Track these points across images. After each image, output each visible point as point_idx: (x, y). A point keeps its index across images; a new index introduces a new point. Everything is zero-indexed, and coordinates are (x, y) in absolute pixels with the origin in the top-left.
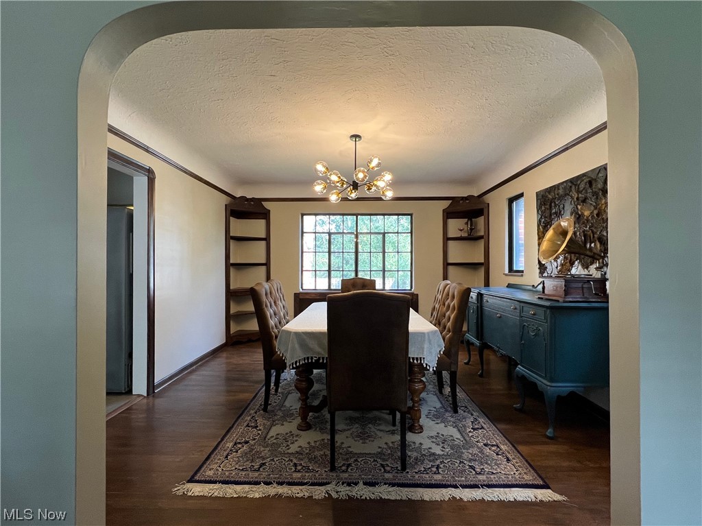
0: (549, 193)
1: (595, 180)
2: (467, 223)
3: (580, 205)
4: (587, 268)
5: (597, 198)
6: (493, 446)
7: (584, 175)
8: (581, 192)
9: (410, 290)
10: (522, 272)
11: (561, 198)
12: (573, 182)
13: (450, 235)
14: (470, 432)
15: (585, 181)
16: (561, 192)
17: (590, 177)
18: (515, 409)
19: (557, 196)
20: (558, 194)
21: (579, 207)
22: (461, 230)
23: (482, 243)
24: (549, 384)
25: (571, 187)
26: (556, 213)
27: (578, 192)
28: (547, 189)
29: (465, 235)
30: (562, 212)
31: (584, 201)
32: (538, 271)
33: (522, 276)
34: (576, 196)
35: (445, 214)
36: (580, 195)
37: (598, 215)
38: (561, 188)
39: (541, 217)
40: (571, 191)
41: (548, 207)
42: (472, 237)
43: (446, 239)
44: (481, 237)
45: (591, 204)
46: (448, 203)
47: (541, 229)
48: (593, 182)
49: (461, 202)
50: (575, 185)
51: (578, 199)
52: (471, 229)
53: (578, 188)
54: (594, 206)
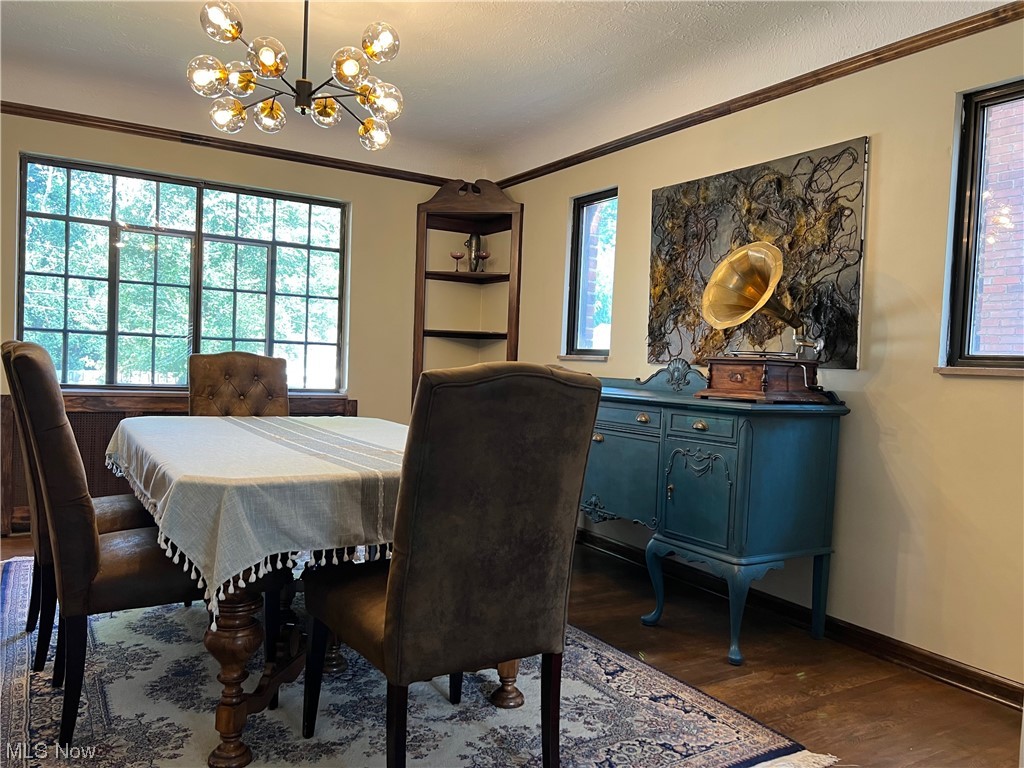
0: (685, 194)
1: (789, 178)
2: (469, 243)
3: (754, 223)
4: (761, 344)
5: (792, 212)
6: (666, 697)
7: (765, 166)
8: (756, 199)
9: (337, 391)
10: (605, 353)
11: (714, 207)
12: (742, 178)
13: (433, 266)
14: (608, 681)
15: (767, 179)
16: (712, 194)
17: (777, 173)
18: (645, 623)
19: (702, 202)
20: (705, 199)
21: (752, 228)
22: (457, 258)
23: (503, 291)
24: (735, 560)
25: (736, 187)
26: (696, 236)
27: (751, 198)
28: (681, 185)
29: (464, 269)
30: (713, 236)
31: (763, 217)
32: (646, 350)
33: (605, 361)
34: (746, 207)
35: (424, 215)
36: (754, 205)
37: (791, 245)
38: (711, 186)
39: (662, 242)
40: (734, 194)
41: (680, 221)
42: (478, 278)
43: (424, 275)
44: (505, 278)
45: (777, 224)
46: (431, 191)
47: (661, 267)
48: (785, 182)
49: (462, 193)
50: (746, 185)
51: (749, 211)
52: (478, 258)
53: (751, 191)
54: (783, 228)
